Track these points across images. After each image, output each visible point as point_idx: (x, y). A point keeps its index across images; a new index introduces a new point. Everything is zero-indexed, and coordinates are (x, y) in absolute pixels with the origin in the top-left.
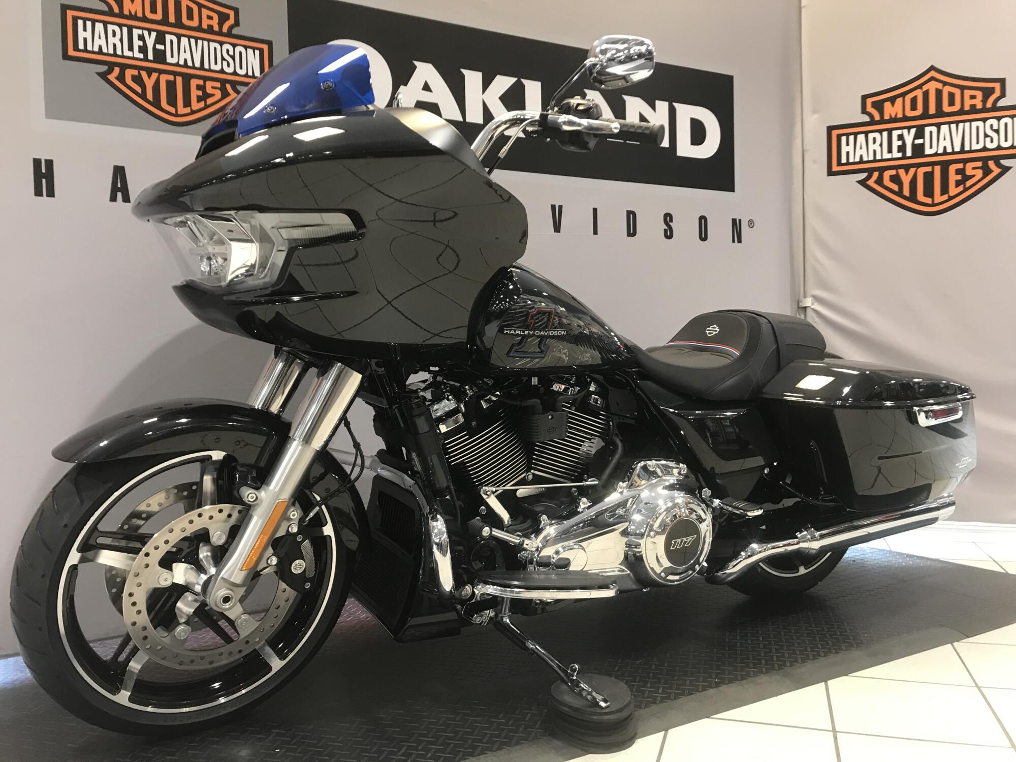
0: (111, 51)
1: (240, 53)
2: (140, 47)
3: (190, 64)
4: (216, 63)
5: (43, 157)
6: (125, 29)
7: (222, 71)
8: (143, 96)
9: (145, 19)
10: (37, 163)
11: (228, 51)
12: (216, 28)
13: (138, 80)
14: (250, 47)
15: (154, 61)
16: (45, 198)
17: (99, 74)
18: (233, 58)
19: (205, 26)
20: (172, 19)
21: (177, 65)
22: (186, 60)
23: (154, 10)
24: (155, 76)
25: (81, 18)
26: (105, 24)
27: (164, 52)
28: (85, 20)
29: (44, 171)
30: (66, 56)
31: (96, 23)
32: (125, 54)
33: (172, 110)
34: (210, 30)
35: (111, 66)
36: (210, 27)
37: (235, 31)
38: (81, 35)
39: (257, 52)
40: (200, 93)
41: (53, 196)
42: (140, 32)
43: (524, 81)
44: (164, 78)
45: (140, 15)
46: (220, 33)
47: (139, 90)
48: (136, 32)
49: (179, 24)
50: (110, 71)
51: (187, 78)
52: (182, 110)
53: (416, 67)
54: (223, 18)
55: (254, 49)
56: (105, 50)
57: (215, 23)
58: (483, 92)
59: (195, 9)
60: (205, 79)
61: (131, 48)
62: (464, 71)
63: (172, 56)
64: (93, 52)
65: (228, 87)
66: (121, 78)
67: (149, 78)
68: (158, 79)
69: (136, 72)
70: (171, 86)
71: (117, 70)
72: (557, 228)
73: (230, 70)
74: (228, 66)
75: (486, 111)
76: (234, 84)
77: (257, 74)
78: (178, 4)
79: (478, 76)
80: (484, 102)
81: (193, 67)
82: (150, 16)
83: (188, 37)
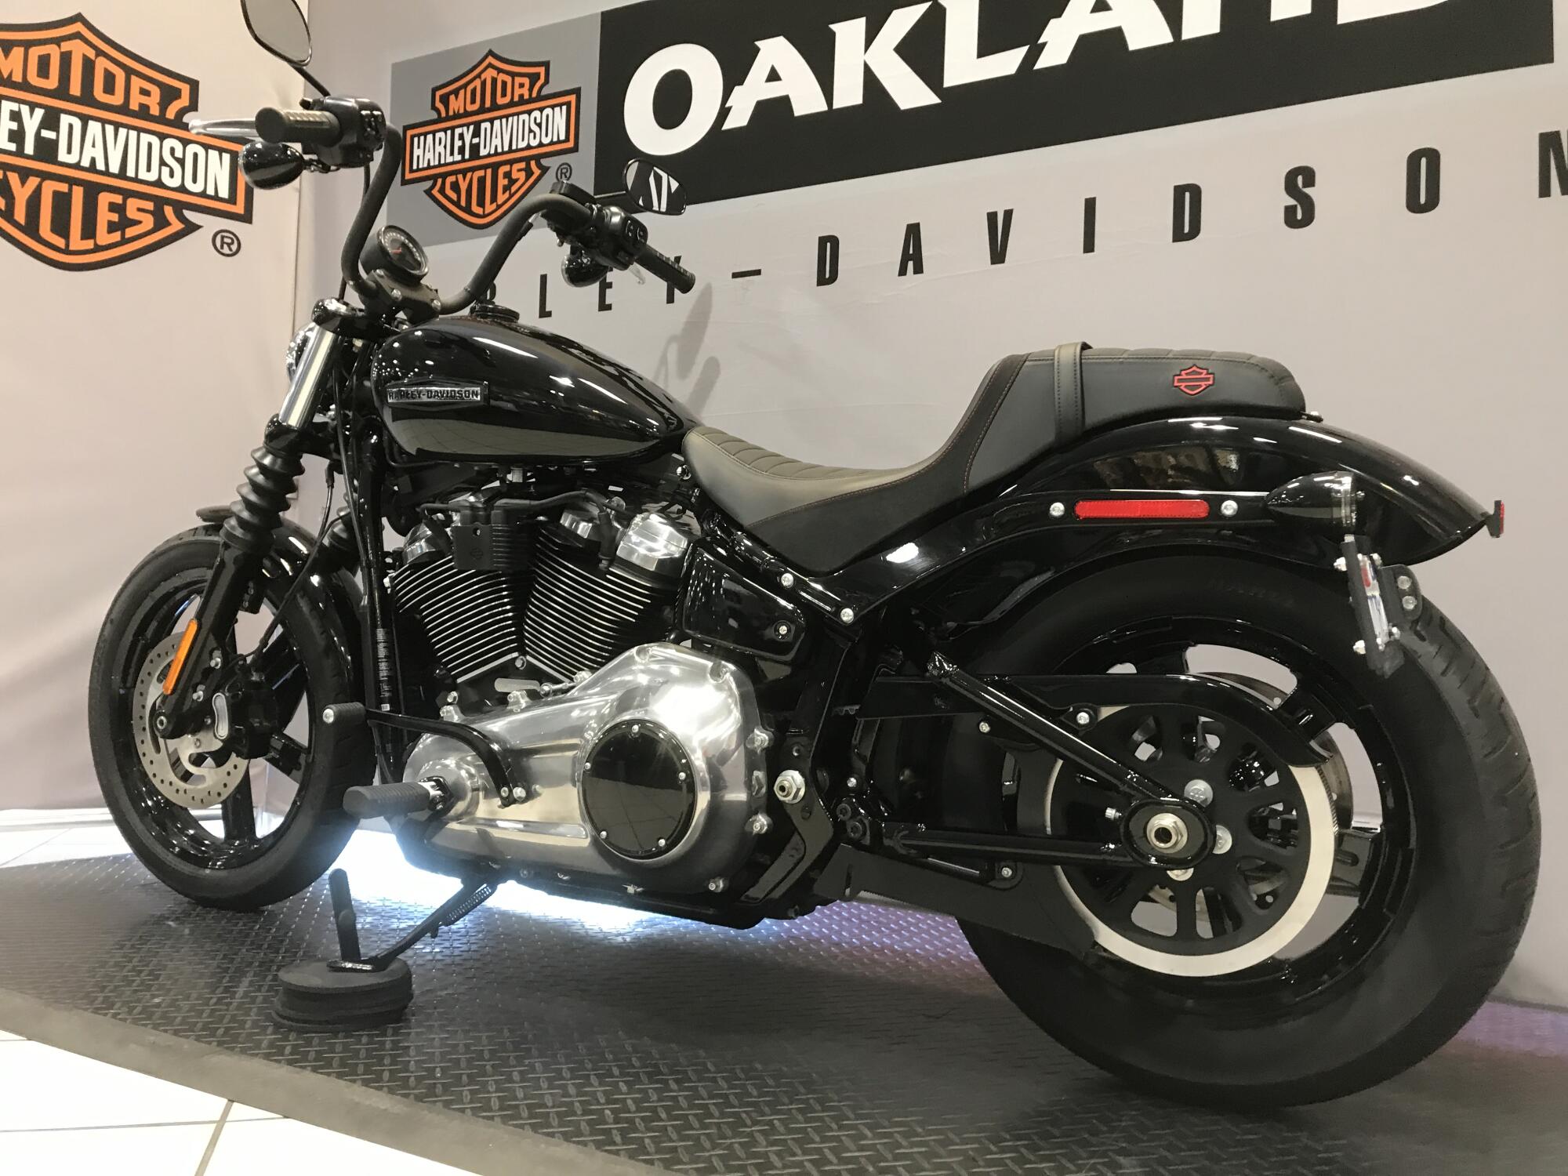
0: (437, 163)
1: (547, 116)
2: (459, 148)
3: (500, 150)
4: (523, 140)
6: (449, 132)
8: (457, 204)
9: (467, 114)
11: (535, 119)
12: (526, 97)
13: (455, 187)
14: (557, 105)
15: (471, 159)
17: (427, 191)
18: (539, 125)
19: (516, 99)
20: (488, 104)
21: (489, 155)
22: (496, 147)
23: (473, 101)
24: (469, 175)
25: (416, 135)
26: (434, 133)
27: (478, 145)
28: (419, 136)
30: (404, 181)
31: (428, 136)
32: (448, 161)
33: (482, 211)
34: (522, 101)
35: (434, 178)
36: (521, 96)
37: (544, 91)
38: (416, 153)
39: (564, 108)
40: (506, 183)
42: (460, 130)
44: (476, 176)
45: (462, 111)
46: (531, 101)
47: (454, 196)
48: (458, 131)
49: (495, 107)
50: (434, 185)
51: (495, 168)
52: (489, 208)
53: (758, 50)
54: (534, 79)
55: (560, 105)
56: (432, 163)
57: (525, 91)
58: (866, 50)
59: (508, 79)
60: (512, 162)
61: (452, 154)
62: (832, 27)
63: (485, 147)
64: (424, 169)
65: (533, 163)
66: (442, 191)
67: (464, 180)
68: (471, 179)
69: (454, 179)
70: (482, 181)
71: (440, 182)
72: (998, 255)
73: (534, 143)
74: (535, 138)
75: (871, 83)
76: (537, 158)
77: (562, 137)
78: (494, 81)
79: (859, 24)
80: (866, 66)
81: (503, 153)
82: (470, 108)
83: (500, 118)
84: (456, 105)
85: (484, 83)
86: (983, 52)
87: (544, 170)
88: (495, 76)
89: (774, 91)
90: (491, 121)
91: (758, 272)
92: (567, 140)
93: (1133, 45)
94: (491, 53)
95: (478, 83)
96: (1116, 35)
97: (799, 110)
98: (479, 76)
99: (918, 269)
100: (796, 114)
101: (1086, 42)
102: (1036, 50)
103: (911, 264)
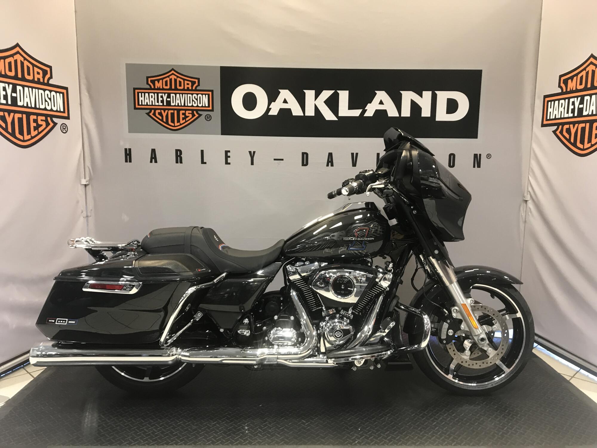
0: (151, 104)
1: (200, 97)
2: (161, 100)
3: (180, 105)
4: (190, 103)
5: (128, 147)
6: (156, 94)
7: (192, 106)
8: (162, 120)
9: (163, 89)
10: (126, 150)
11: (195, 97)
12: (190, 88)
13: (160, 114)
14: (204, 94)
15: (166, 105)
16: (128, 163)
17: (146, 113)
18: (197, 99)
19: (186, 88)
20: (173, 87)
21: (175, 106)
22: (178, 104)
23: (166, 85)
24: (167, 111)
25: (140, 92)
26: (149, 93)
27: (170, 101)
28: (141, 93)
29: (128, 153)
30: (135, 108)
31: (146, 94)
32: (156, 104)
33: (173, 124)
34: (188, 89)
35: (151, 110)
36: (188, 88)
37: (198, 88)
38: (140, 99)
39: (207, 96)
40: (183, 116)
41: (131, 162)
42: (161, 94)
43: (338, 91)
44: (170, 112)
45: (161, 87)
46: (192, 90)
48: (160, 95)
49: (176, 89)
50: (150, 112)
51: (178, 111)
52: (176, 124)
53: (280, 92)
54: (193, 83)
55: (205, 94)
56: (149, 104)
57: (190, 86)
58: (315, 100)
59: (182, 81)
60: (186, 110)
61: (158, 102)
62: (305, 91)
63: (173, 103)
64: (144, 105)
65: (195, 112)
66: (154, 115)
67: (164, 112)
68: (168, 113)
69: (159, 111)
70: (173, 114)
71: (153, 111)
72: (354, 164)
73: (196, 105)
74: (195, 103)
75: (317, 109)
76: (197, 111)
77: (207, 105)
78: (175, 80)
79: (313, 92)
80: (315, 105)
81: (181, 106)
82: (165, 87)
83: (180, 94)
84: (158, 85)
85: (171, 80)
86: (350, 108)
87: (200, 115)
88: (176, 78)
89: (285, 106)
90: (176, 94)
91: (282, 160)
92: (209, 106)
93: (389, 115)
94: (173, 69)
95: (168, 79)
96: (385, 111)
97: (295, 113)
98: (168, 76)
99: (332, 165)
100: (293, 115)
101: (378, 112)
102: (364, 111)
103: (330, 164)
